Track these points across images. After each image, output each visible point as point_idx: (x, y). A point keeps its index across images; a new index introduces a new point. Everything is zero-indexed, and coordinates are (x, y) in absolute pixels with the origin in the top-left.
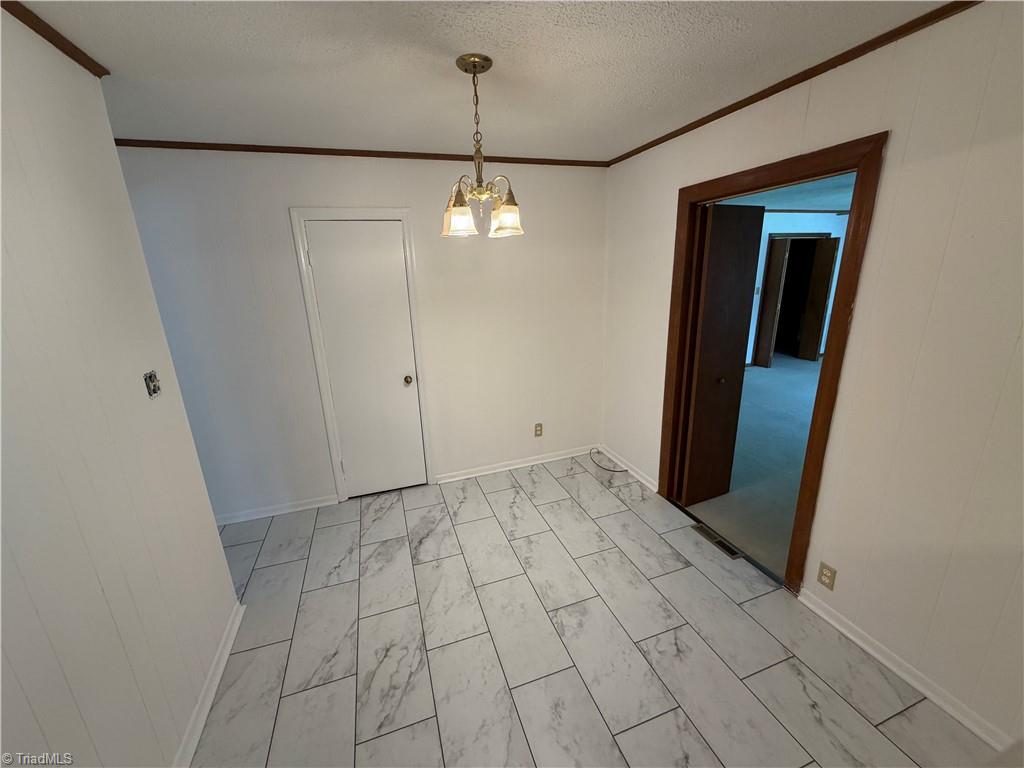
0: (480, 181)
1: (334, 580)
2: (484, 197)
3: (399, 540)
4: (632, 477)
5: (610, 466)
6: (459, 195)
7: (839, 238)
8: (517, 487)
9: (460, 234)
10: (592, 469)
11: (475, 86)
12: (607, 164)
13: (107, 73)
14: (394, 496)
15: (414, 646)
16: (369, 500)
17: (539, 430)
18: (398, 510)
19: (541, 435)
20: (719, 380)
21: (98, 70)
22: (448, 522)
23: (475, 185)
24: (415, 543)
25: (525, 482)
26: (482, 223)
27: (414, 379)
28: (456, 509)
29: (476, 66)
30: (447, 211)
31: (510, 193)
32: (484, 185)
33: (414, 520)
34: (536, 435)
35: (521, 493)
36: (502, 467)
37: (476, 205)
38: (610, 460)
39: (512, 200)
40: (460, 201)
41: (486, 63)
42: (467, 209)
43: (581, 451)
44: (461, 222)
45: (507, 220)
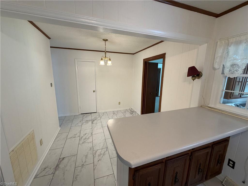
1: (77, 125)
2: (106, 59)
3: (90, 120)
4: (137, 113)
5: (133, 111)
6: (102, 58)
7: (161, 68)
8: (114, 114)
10: (129, 111)
11: (105, 43)
12: (134, 54)
13: (50, 38)
14: (90, 114)
15: (90, 134)
16: (85, 114)
17: (119, 103)
18: (90, 116)
20: (151, 93)
21: (49, 38)
22: (99, 118)
23: (105, 57)
24: (93, 121)
25: (116, 113)
26: (106, 63)
27: (95, 91)
28: (101, 116)
29: (106, 40)
30: (99, 61)
31: (110, 59)
32: (106, 57)
33: (93, 118)
34: (119, 104)
35: (115, 114)
36: (112, 110)
37: (104, 60)
38: (133, 110)
39: (110, 60)
40: (102, 59)
41: (107, 40)
42: (103, 61)
43: (128, 108)
44: (102, 63)
45: (109, 63)
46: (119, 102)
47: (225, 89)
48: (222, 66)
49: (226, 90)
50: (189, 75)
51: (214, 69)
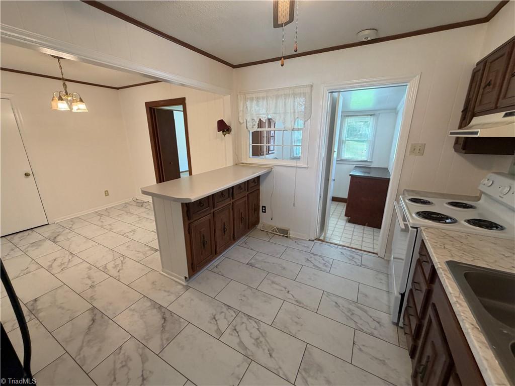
0: (67, 93)
2: (70, 98)
5: (142, 202)
6: (60, 97)
8: (100, 215)
9: (62, 110)
11: (60, 63)
12: (118, 89)
17: (107, 193)
19: (108, 195)
23: (65, 94)
25: (104, 213)
26: (70, 107)
27: (31, 174)
29: (59, 58)
30: (52, 101)
31: (80, 99)
32: (69, 94)
36: (90, 211)
37: (67, 101)
38: (142, 200)
39: (81, 101)
40: (61, 99)
42: (64, 102)
43: (129, 200)
44: (62, 106)
45: (81, 107)
46: (105, 191)
47: (251, 143)
48: (245, 121)
49: (253, 143)
50: (219, 130)
51: (240, 123)
